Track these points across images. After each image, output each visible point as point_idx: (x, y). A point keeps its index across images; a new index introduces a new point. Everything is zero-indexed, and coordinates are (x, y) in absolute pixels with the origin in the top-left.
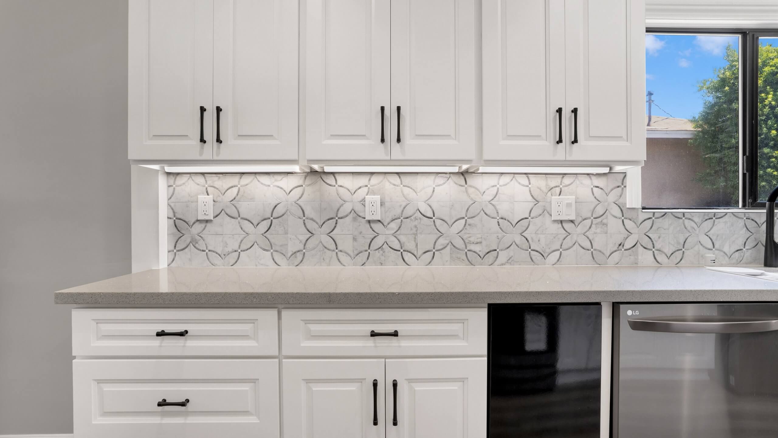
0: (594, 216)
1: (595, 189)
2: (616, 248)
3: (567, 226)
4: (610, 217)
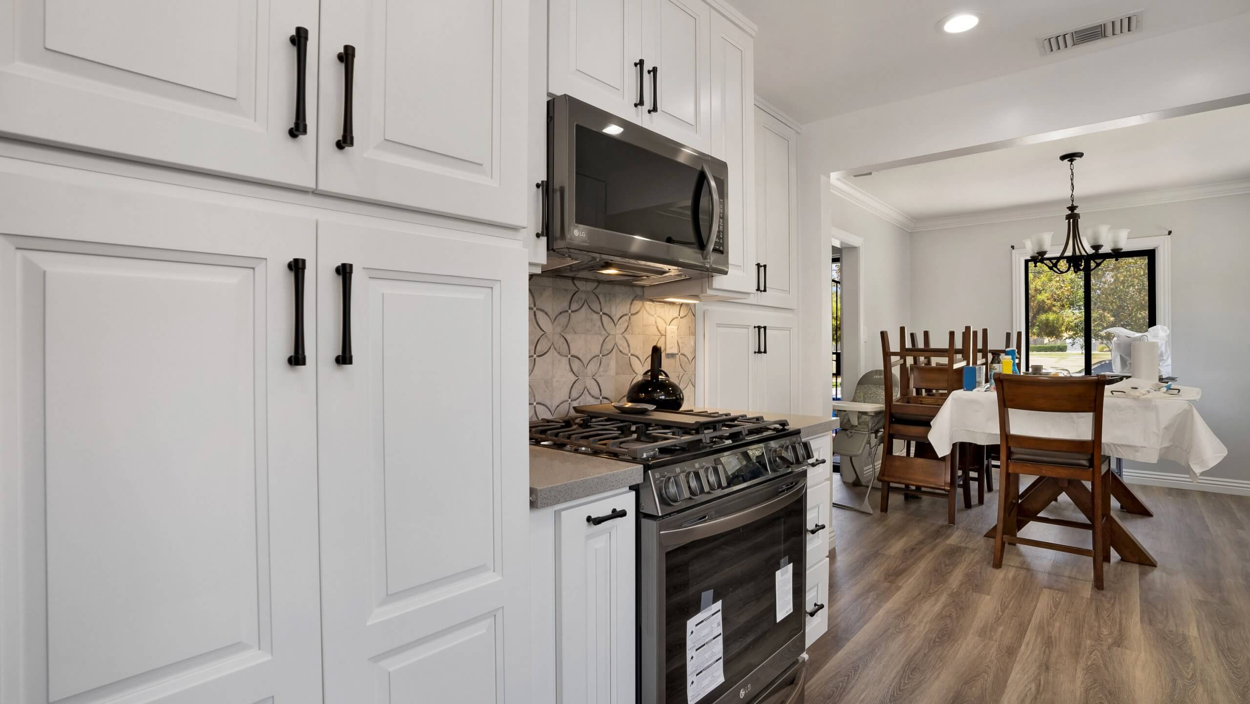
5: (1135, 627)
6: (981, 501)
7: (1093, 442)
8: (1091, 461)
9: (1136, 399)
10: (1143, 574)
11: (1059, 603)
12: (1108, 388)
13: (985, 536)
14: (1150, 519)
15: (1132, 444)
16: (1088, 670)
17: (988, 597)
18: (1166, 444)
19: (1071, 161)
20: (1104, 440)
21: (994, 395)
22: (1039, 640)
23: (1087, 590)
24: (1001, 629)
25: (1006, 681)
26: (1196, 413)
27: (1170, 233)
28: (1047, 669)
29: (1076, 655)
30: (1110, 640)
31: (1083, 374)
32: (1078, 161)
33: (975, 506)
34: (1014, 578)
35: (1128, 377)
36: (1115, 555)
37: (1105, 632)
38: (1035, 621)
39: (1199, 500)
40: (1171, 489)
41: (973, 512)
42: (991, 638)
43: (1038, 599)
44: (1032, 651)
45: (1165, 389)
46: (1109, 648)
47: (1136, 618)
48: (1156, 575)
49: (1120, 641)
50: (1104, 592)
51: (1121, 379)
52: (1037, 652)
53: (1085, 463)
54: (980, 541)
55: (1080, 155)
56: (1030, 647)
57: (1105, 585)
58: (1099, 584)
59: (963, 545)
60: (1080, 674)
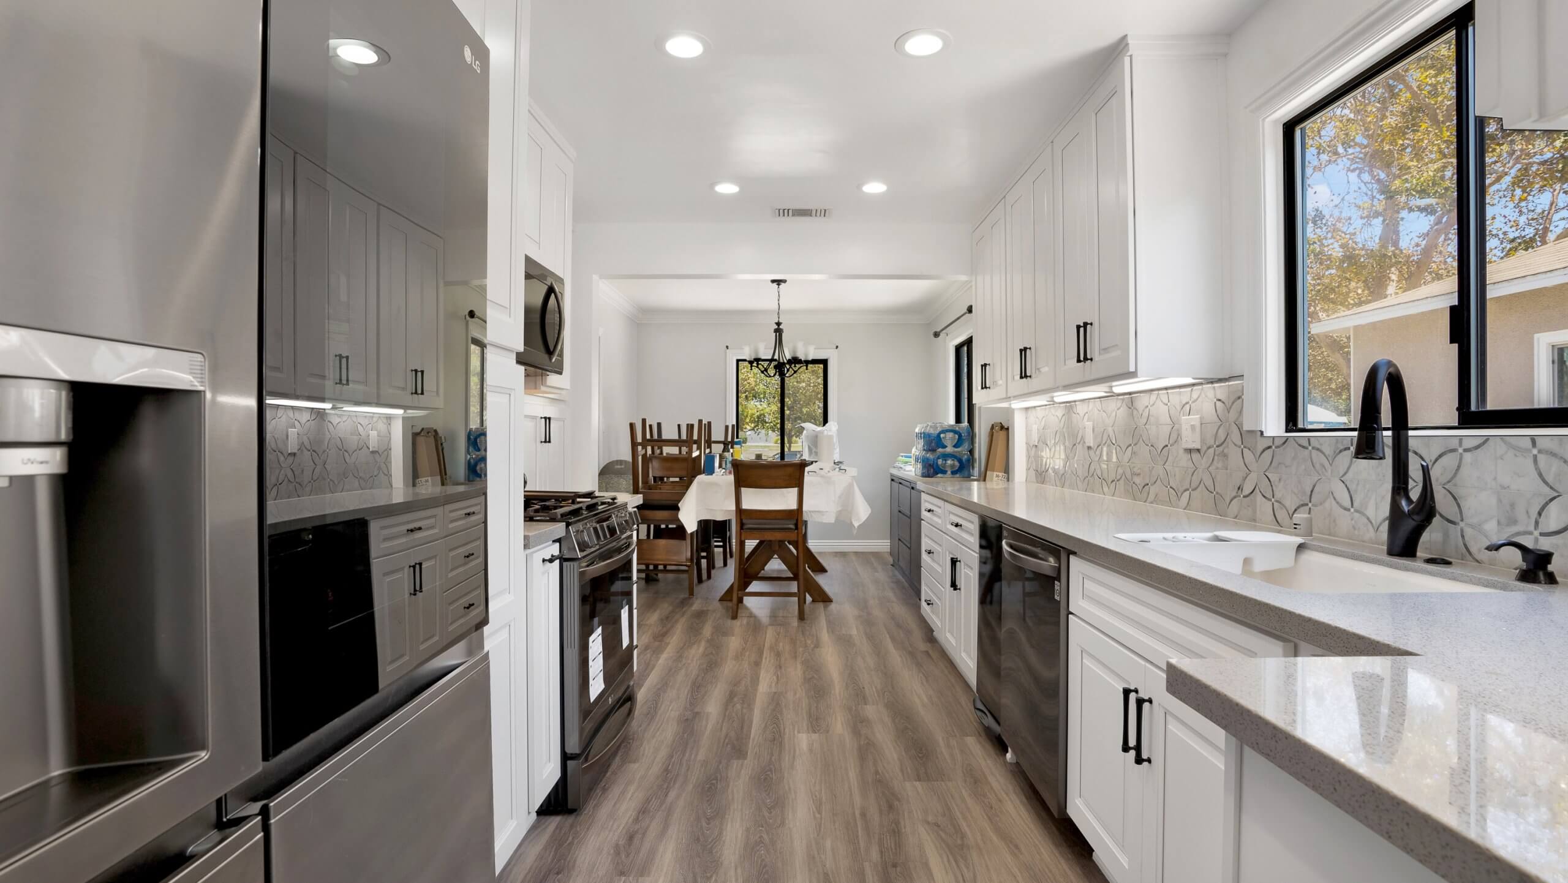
0: (1217, 444)
1: (1218, 403)
2: (1234, 494)
3: (1195, 456)
4: (1231, 446)
5: (825, 636)
6: (709, 577)
7: (798, 510)
8: (796, 525)
9: (822, 477)
10: (825, 607)
11: (780, 633)
12: (807, 469)
13: (720, 600)
14: (827, 574)
15: (821, 510)
16: (802, 663)
17: (733, 638)
18: (840, 509)
19: (779, 285)
20: (805, 508)
21: (731, 478)
22: (772, 654)
23: (795, 622)
24: (747, 653)
25: (758, 679)
26: (855, 484)
27: (837, 347)
28: (780, 667)
29: (795, 657)
30: (812, 646)
31: (779, 460)
32: (783, 285)
33: (706, 580)
34: (748, 623)
35: (816, 462)
36: (809, 598)
37: (809, 642)
38: (767, 645)
39: (854, 558)
40: (836, 553)
41: (704, 585)
42: (742, 660)
43: (766, 633)
44: (769, 661)
45: (838, 469)
46: (813, 650)
47: (825, 631)
48: (833, 607)
49: (817, 645)
50: (805, 621)
51: (812, 463)
52: (772, 661)
53: (792, 526)
54: (717, 605)
55: (785, 281)
56: (768, 660)
57: (806, 616)
58: (802, 616)
59: (705, 609)
60: (799, 666)
